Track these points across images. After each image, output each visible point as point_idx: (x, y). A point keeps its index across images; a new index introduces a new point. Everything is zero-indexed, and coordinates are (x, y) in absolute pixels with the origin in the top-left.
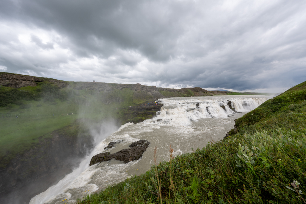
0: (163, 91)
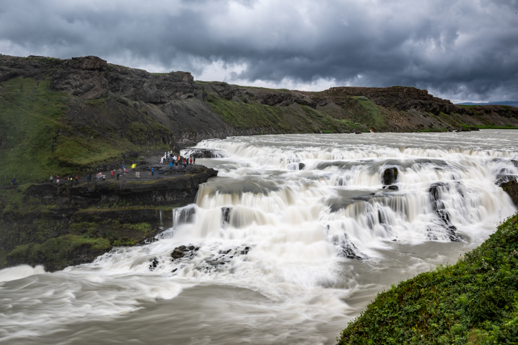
0: (229, 98)
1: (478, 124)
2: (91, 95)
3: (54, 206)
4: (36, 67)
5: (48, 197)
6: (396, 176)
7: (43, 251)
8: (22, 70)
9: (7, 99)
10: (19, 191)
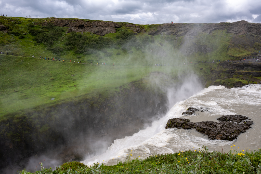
2: (241, 34)
3: (227, 69)
4: (222, 26)
5: (225, 66)
7: (225, 82)
8: (218, 28)
9: (213, 37)
10: (216, 64)
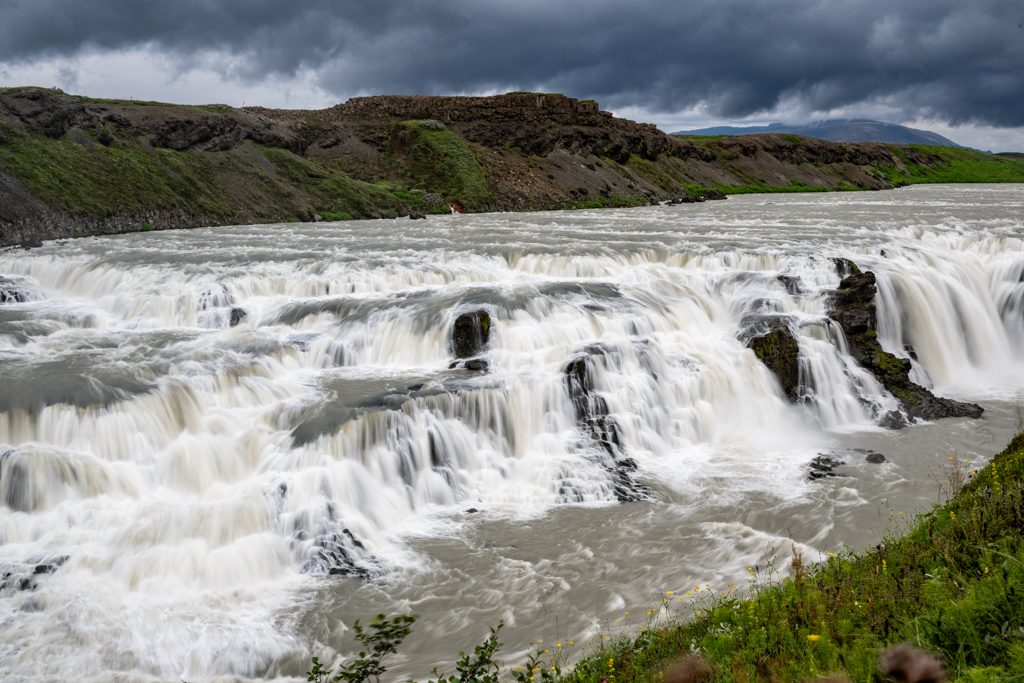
1: (728, 180)
6: (485, 336)
